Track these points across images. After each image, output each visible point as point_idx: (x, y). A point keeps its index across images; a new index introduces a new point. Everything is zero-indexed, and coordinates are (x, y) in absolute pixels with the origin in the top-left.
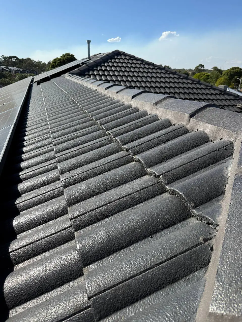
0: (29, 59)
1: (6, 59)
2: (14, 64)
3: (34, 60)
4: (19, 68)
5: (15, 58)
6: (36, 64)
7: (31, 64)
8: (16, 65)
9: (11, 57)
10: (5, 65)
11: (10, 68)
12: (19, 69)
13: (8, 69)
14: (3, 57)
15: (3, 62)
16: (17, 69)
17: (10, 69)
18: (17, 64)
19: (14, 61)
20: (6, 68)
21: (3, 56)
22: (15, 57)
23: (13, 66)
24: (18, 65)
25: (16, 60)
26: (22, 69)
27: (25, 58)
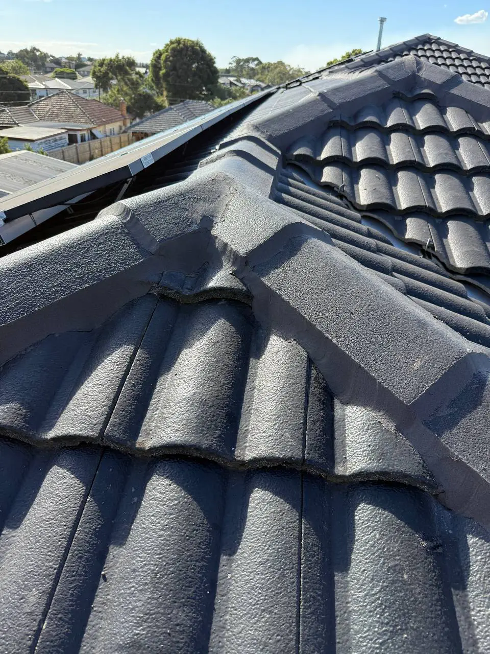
0: (281, 63)
1: (240, 62)
2: (252, 74)
3: (289, 66)
4: (260, 81)
5: (256, 62)
6: (293, 73)
7: (284, 74)
8: (254, 76)
9: (247, 61)
10: (236, 74)
11: (243, 80)
12: (259, 83)
13: (240, 82)
14: (234, 59)
15: (234, 70)
16: (255, 85)
17: (244, 84)
18: (258, 74)
19: (254, 66)
20: (237, 81)
21: (234, 57)
22: (257, 59)
23: (250, 78)
24: (259, 76)
25: (257, 65)
26: (265, 83)
27: (273, 61)
